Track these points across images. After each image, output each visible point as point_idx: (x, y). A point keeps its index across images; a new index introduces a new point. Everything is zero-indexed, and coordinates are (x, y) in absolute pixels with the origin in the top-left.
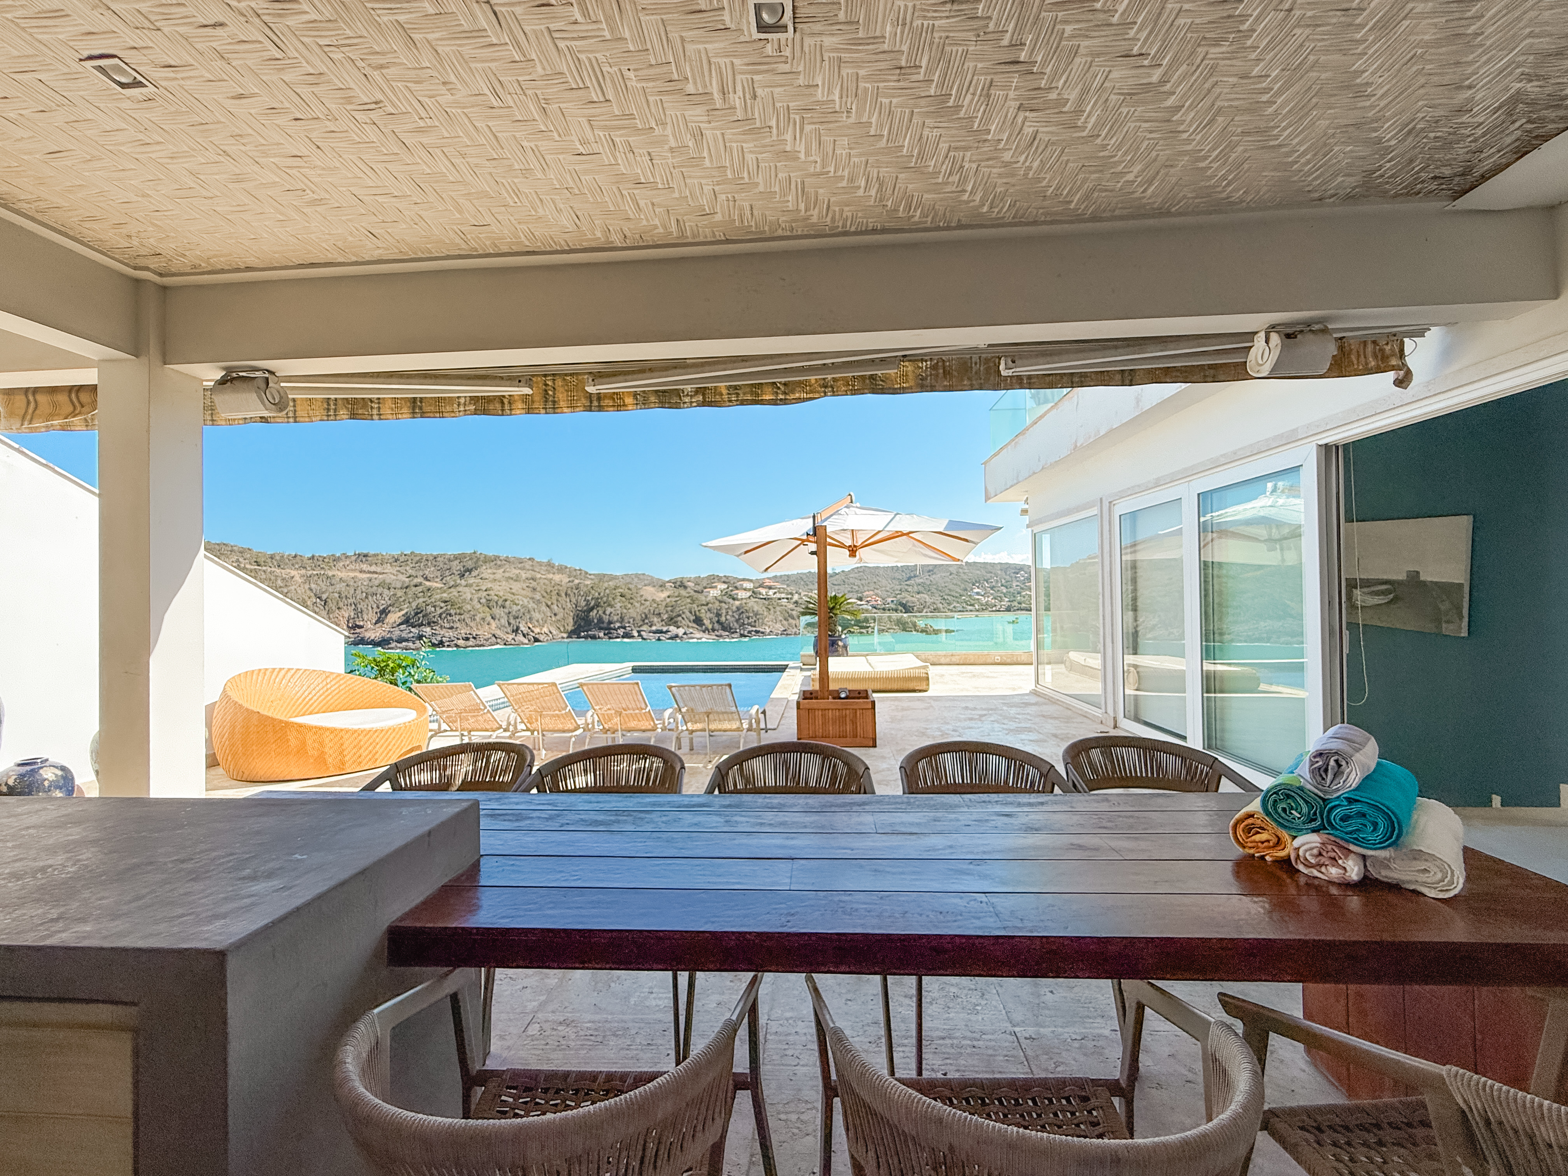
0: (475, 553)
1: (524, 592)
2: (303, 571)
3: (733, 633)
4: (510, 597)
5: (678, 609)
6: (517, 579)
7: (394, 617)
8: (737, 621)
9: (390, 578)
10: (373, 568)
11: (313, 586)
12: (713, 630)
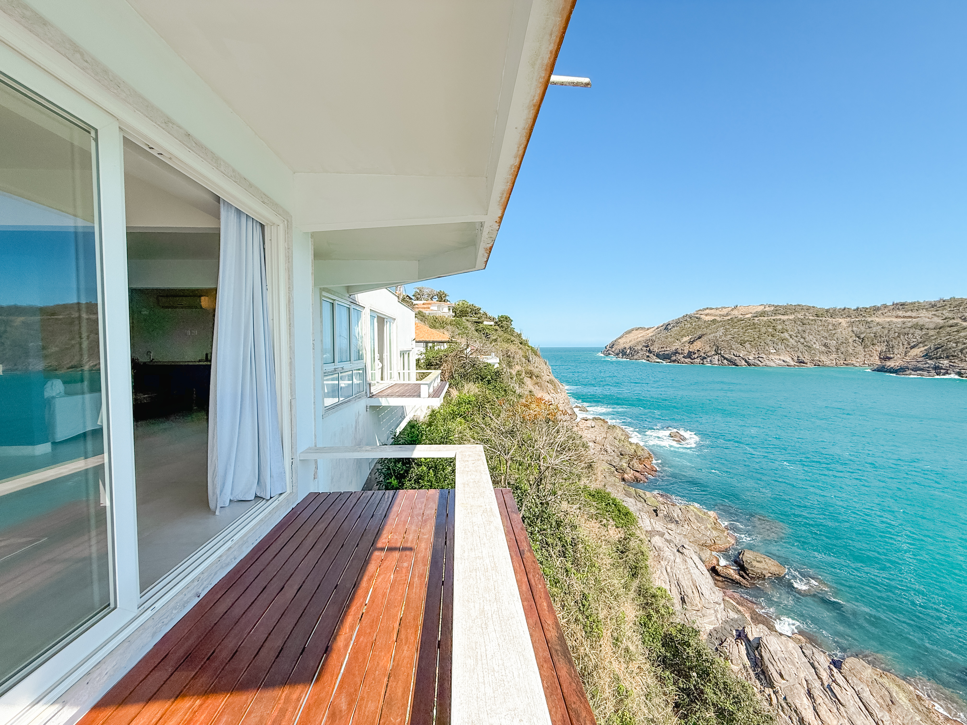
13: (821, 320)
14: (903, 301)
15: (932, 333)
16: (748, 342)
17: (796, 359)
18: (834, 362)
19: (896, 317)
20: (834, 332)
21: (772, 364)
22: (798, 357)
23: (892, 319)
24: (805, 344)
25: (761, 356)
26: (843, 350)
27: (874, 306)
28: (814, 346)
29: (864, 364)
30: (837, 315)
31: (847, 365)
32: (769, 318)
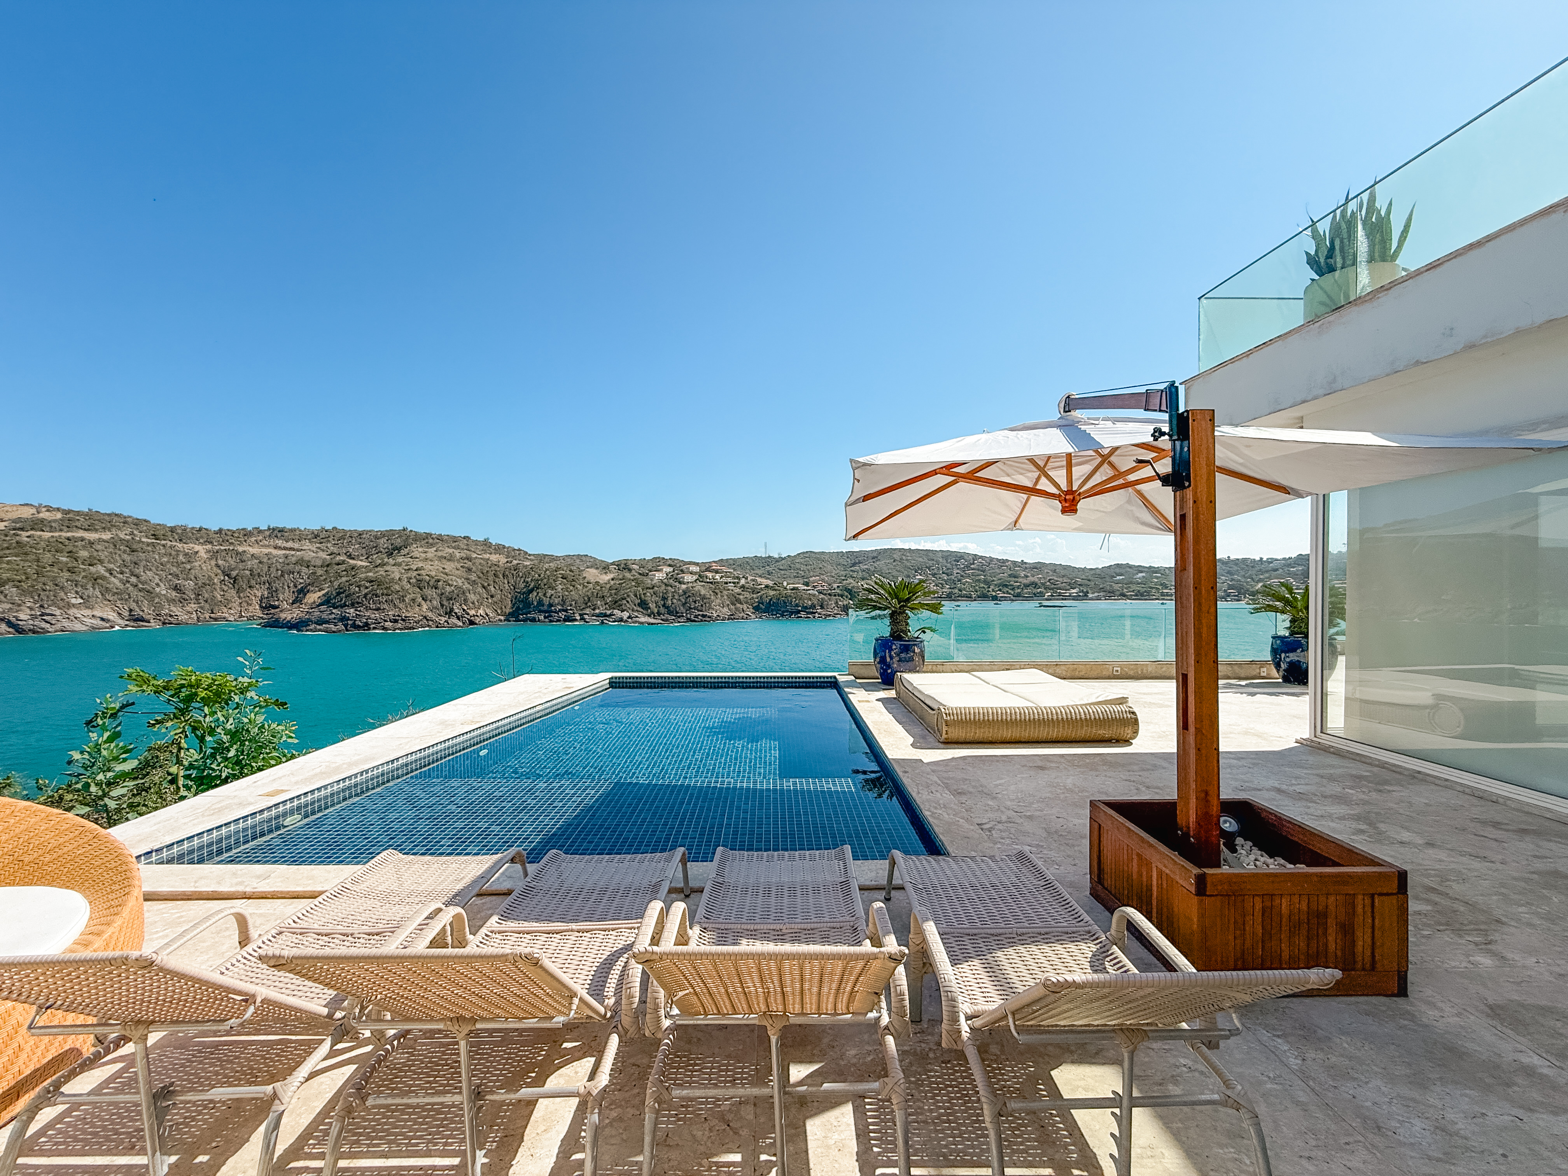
0: (404, 530)
1: (457, 572)
2: (209, 547)
3: (679, 617)
4: (442, 577)
5: (623, 592)
6: (451, 558)
7: (314, 597)
8: (684, 605)
9: (309, 555)
10: (290, 544)
11: (220, 562)
12: (659, 614)
13: (164, 546)
14: (281, 526)
15: (320, 572)
16: (11, 584)
17: (126, 614)
18: (194, 616)
19: (275, 548)
20: (188, 567)
21: (78, 626)
22: (131, 611)
23: (270, 550)
24: (141, 586)
25: (48, 611)
26: (206, 596)
27: (243, 529)
28: (158, 590)
29: (241, 616)
30: (190, 538)
31: (216, 619)
32: (56, 534)
